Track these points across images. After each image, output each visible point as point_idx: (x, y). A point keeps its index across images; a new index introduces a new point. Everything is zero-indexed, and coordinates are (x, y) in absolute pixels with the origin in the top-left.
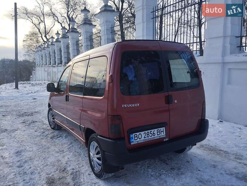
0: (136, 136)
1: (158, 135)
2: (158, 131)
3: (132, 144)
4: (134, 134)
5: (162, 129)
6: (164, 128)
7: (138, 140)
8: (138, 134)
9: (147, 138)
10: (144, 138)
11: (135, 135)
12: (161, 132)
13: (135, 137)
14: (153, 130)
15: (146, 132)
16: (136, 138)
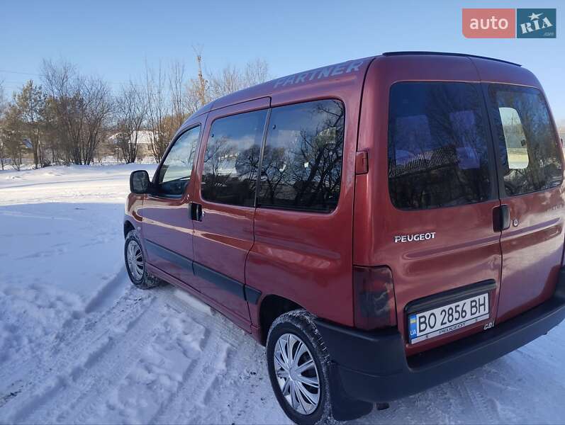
0: (422, 320)
1: (472, 314)
2: (474, 304)
3: (413, 341)
4: (418, 316)
5: (481, 297)
6: (486, 295)
7: (428, 330)
8: (427, 314)
9: (448, 324)
10: (442, 324)
11: (420, 318)
12: (480, 305)
13: (420, 323)
14: (461, 303)
15: (446, 308)
16: (423, 326)
